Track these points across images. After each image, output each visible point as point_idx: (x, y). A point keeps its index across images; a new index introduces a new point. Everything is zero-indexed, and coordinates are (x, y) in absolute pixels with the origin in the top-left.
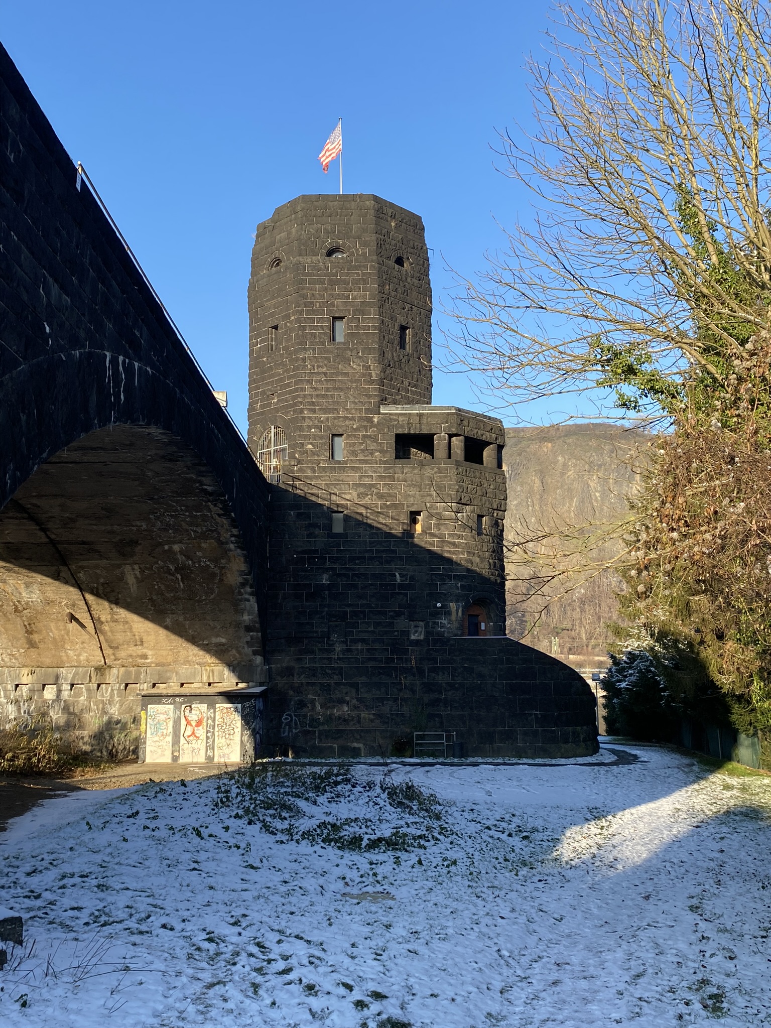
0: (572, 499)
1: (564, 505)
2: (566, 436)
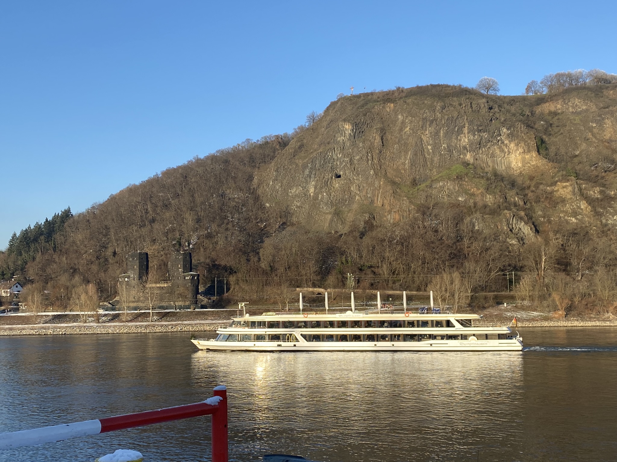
0: (406, 152)
1: (400, 158)
2: (406, 97)
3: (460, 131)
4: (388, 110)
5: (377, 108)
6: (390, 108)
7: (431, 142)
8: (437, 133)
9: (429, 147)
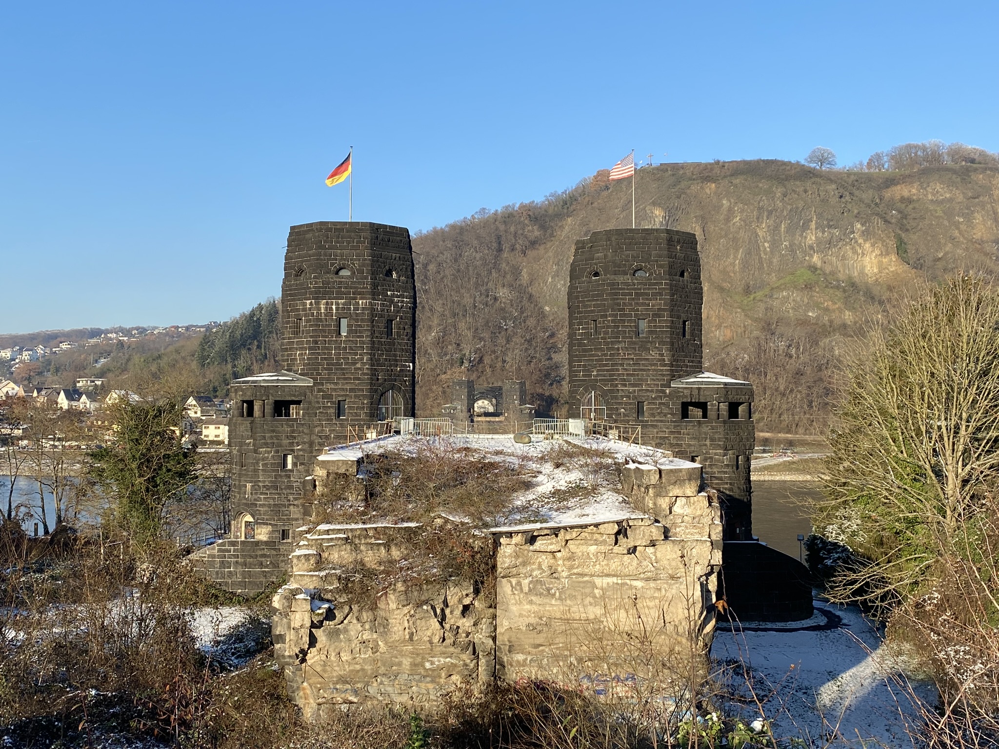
0: (737, 250)
1: (728, 257)
2: (732, 175)
3: (806, 227)
4: (708, 191)
5: (695, 188)
6: (710, 189)
7: (769, 238)
8: (777, 227)
9: (766, 245)
